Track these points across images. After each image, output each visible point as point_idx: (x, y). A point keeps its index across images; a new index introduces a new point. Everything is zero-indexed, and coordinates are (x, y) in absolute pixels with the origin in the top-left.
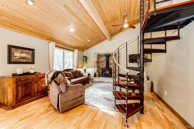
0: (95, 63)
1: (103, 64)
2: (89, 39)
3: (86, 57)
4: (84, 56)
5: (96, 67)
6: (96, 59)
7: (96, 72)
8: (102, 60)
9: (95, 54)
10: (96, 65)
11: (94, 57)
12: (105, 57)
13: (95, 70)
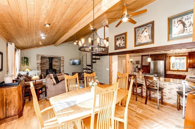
0: (39, 65)
1: (44, 65)
3: (27, 58)
4: (25, 58)
6: (39, 61)
7: (40, 74)
8: (44, 62)
9: (38, 55)
10: (40, 67)
11: (37, 59)
12: (48, 60)
13: (39, 72)
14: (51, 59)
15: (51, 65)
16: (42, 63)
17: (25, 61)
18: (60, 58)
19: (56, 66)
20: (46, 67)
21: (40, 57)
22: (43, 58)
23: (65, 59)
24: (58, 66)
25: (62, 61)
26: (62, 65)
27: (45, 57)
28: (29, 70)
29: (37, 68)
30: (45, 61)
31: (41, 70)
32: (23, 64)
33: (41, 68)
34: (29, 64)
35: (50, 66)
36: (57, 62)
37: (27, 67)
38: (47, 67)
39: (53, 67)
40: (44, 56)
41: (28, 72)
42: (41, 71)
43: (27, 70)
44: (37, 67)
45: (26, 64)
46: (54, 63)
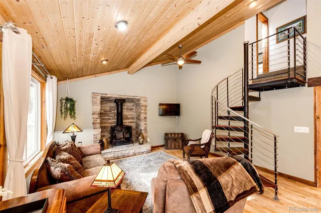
0: (97, 116)
1: (107, 118)
2: (107, 60)
3: (71, 100)
4: (67, 99)
5: (98, 125)
6: (98, 108)
7: (99, 137)
8: (105, 111)
9: (94, 94)
10: (99, 121)
11: (94, 103)
12: (114, 105)
13: (97, 133)
14: (120, 102)
15: (120, 116)
16: (103, 111)
17: (68, 106)
18: (138, 100)
19: (129, 119)
20: (109, 121)
21: (99, 98)
22: (104, 100)
23: (148, 103)
24: (133, 118)
25: (143, 108)
26: (142, 116)
27: (109, 98)
28: (76, 130)
29: (93, 123)
30: (108, 108)
31: (101, 127)
32: (64, 115)
33: (101, 123)
34: (76, 116)
35: (117, 119)
36: (131, 109)
37: (72, 121)
38: (111, 121)
39: (124, 121)
40: (108, 96)
41: (75, 134)
42: (100, 130)
43: (72, 129)
44: (92, 121)
45: (71, 114)
46: (126, 113)
